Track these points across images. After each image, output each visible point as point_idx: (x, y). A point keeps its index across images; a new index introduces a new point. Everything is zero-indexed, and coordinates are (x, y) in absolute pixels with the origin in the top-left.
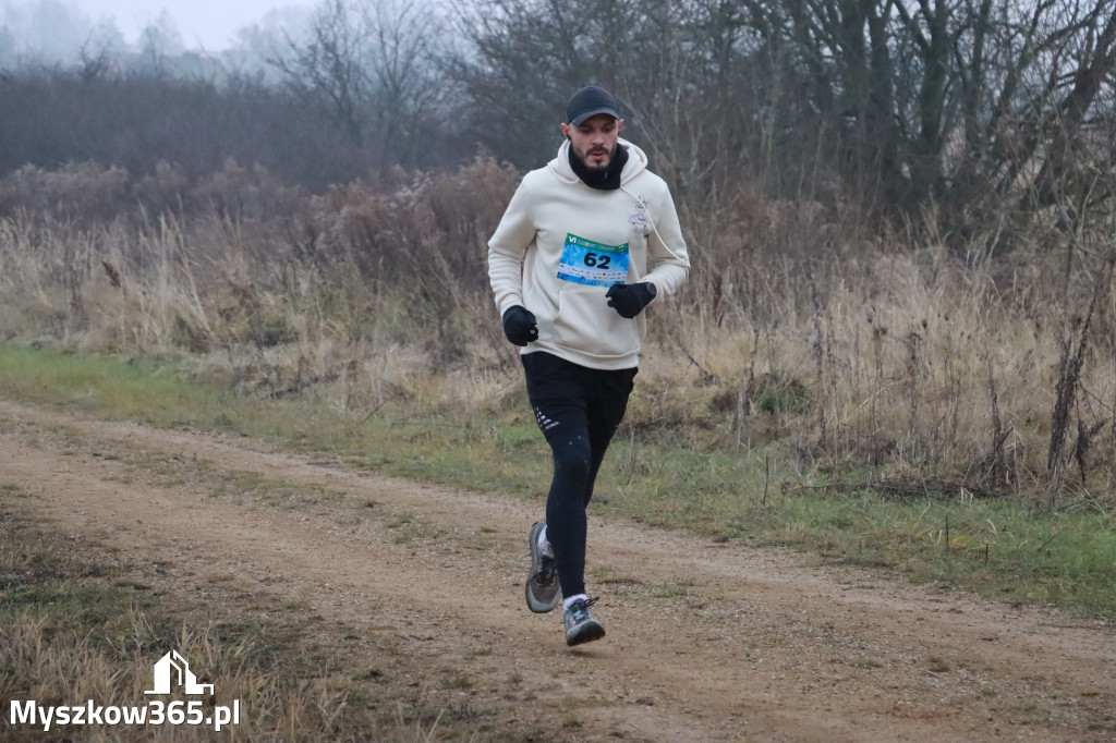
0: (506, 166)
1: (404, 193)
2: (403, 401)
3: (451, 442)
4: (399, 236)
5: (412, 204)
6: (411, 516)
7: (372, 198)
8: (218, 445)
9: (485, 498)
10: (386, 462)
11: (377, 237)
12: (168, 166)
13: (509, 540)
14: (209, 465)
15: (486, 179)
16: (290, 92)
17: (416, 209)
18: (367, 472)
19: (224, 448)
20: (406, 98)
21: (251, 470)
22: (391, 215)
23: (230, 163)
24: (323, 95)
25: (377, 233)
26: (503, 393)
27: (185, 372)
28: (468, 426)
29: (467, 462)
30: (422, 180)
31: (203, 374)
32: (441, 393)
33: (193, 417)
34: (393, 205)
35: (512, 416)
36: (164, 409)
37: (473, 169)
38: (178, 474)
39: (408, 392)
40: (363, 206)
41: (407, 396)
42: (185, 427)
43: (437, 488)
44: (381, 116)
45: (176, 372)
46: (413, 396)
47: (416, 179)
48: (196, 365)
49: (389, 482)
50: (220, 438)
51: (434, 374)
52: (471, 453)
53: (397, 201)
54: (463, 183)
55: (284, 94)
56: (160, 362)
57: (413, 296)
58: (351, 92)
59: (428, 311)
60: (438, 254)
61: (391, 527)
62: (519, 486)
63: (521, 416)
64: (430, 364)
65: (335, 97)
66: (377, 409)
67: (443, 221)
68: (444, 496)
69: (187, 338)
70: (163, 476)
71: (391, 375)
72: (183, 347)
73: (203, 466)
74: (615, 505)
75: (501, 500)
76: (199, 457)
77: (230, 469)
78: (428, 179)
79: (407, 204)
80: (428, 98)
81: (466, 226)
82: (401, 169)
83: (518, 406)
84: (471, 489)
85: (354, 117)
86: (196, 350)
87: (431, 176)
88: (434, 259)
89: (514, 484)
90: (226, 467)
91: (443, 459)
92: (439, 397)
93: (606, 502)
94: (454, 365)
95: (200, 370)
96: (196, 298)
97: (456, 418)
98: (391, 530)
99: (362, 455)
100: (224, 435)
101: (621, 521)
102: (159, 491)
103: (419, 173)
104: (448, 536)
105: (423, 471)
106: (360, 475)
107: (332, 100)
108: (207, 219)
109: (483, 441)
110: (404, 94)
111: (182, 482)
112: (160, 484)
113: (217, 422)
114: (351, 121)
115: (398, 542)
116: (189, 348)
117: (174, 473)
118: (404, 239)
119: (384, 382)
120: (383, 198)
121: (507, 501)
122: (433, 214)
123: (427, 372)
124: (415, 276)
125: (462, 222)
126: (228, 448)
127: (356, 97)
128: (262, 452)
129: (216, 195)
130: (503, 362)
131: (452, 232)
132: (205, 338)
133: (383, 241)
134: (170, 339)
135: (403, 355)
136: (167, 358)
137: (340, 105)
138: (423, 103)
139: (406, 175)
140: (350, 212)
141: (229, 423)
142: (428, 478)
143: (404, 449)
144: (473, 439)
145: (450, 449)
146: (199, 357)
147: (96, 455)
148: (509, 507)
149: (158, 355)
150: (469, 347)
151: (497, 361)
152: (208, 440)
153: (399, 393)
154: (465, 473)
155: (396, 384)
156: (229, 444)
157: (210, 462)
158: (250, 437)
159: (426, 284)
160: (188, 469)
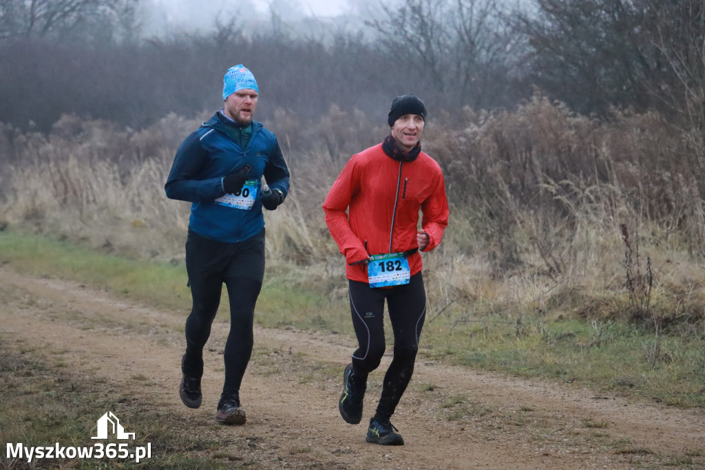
0: (558, 104)
1: (471, 129)
2: (467, 302)
3: (504, 336)
4: (468, 165)
5: (478, 138)
6: (463, 398)
7: (445, 134)
8: (312, 341)
9: (529, 382)
10: (449, 353)
11: (450, 166)
12: (284, 113)
13: (544, 417)
14: (303, 357)
15: (540, 116)
16: (383, 48)
17: (482, 143)
18: (433, 362)
19: (317, 343)
20: (480, 50)
21: (336, 361)
22: (461, 147)
23: (334, 108)
24: (411, 50)
25: (449, 162)
26: (549, 295)
27: (291, 281)
28: (519, 322)
29: (516, 353)
30: (486, 118)
31: (306, 283)
32: (499, 295)
33: (294, 318)
34: (463, 139)
35: (557, 315)
36: (273, 312)
37: (529, 107)
38: (276, 365)
39: (471, 296)
40: (437, 141)
41: (470, 297)
42: (287, 326)
43: (490, 374)
44: (459, 66)
45: (284, 281)
46: (475, 299)
47: (482, 117)
48: (301, 276)
49: (450, 370)
50: (315, 335)
51: (493, 279)
52: (520, 344)
53: (465, 136)
54: (521, 119)
55: (379, 50)
56: (272, 274)
57: (480, 215)
58: (434, 46)
59: (492, 227)
60: (500, 178)
61: (446, 407)
62: (558, 373)
63: (564, 314)
64: (491, 271)
65: (421, 51)
66: (444, 310)
67: (504, 151)
68: (494, 381)
69: (295, 253)
70: (263, 367)
71: (455, 282)
72: (290, 262)
73: (297, 358)
74: (639, 388)
75: (542, 384)
76: (295, 351)
77: (321, 360)
78: (492, 117)
79: (474, 138)
80: (499, 49)
81: (524, 154)
82: (471, 110)
83: (563, 305)
84: (517, 375)
85: (437, 67)
86: (301, 263)
87: (495, 114)
88: (497, 184)
89: (554, 370)
90: (317, 358)
91: (496, 350)
92: (497, 299)
93: (631, 386)
94: (509, 272)
95: (302, 280)
96: (302, 220)
97: (509, 316)
98: (446, 410)
99: (430, 347)
100: (318, 332)
101: (643, 401)
102: (259, 379)
103: (484, 111)
104: (493, 414)
105: (478, 361)
106: (426, 365)
107: (418, 53)
108: (311, 155)
109: (531, 335)
110: (478, 48)
111: (278, 372)
112: (260, 374)
113: (314, 322)
114: (434, 71)
115: (450, 420)
116: (295, 261)
117: (273, 364)
118: (473, 166)
119: (451, 287)
120: (455, 133)
121: (547, 385)
122: (496, 146)
123: (486, 278)
124: (481, 198)
125: (521, 153)
126: (320, 343)
127: (438, 50)
128: (348, 346)
129: (323, 136)
130: (551, 269)
131: (511, 161)
132: (309, 253)
133: (454, 170)
134: (281, 255)
135: (468, 264)
136: (277, 270)
137: (425, 58)
138: (494, 54)
139: (474, 114)
140: (426, 146)
141: (324, 323)
142: (482, 367)
143: (464, 342)
144: (522, 333)
145: (503, 342)
146: (304, 269)
147: (211, 350)
148: (548, 390)
149: (271, 268)
150: (523, 257)
151: (546, 268)
152: (305, 337)
153: (464, 296)
154: (514, 362)
155: (461, 288)
156: (322, 340)
157: (304, 355)
158: (340, 334)
159: (490, 204)
160: (287, 361)
